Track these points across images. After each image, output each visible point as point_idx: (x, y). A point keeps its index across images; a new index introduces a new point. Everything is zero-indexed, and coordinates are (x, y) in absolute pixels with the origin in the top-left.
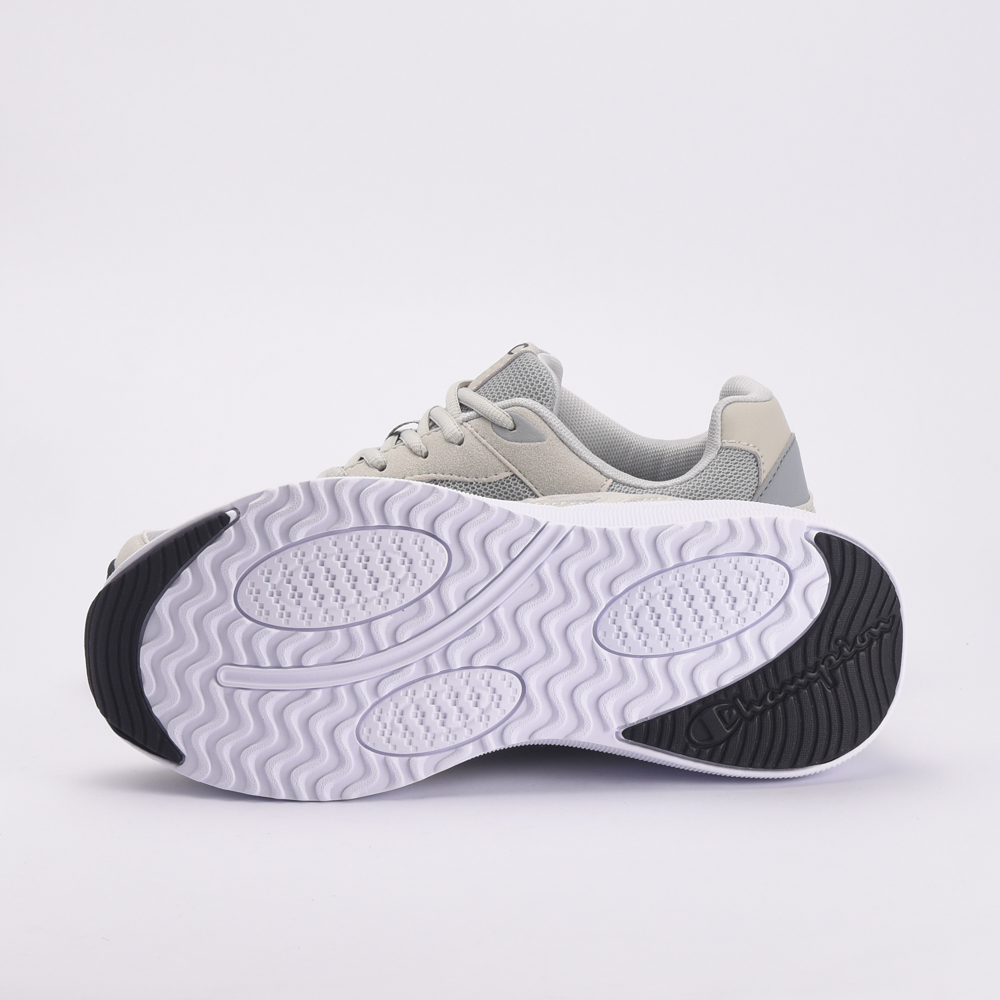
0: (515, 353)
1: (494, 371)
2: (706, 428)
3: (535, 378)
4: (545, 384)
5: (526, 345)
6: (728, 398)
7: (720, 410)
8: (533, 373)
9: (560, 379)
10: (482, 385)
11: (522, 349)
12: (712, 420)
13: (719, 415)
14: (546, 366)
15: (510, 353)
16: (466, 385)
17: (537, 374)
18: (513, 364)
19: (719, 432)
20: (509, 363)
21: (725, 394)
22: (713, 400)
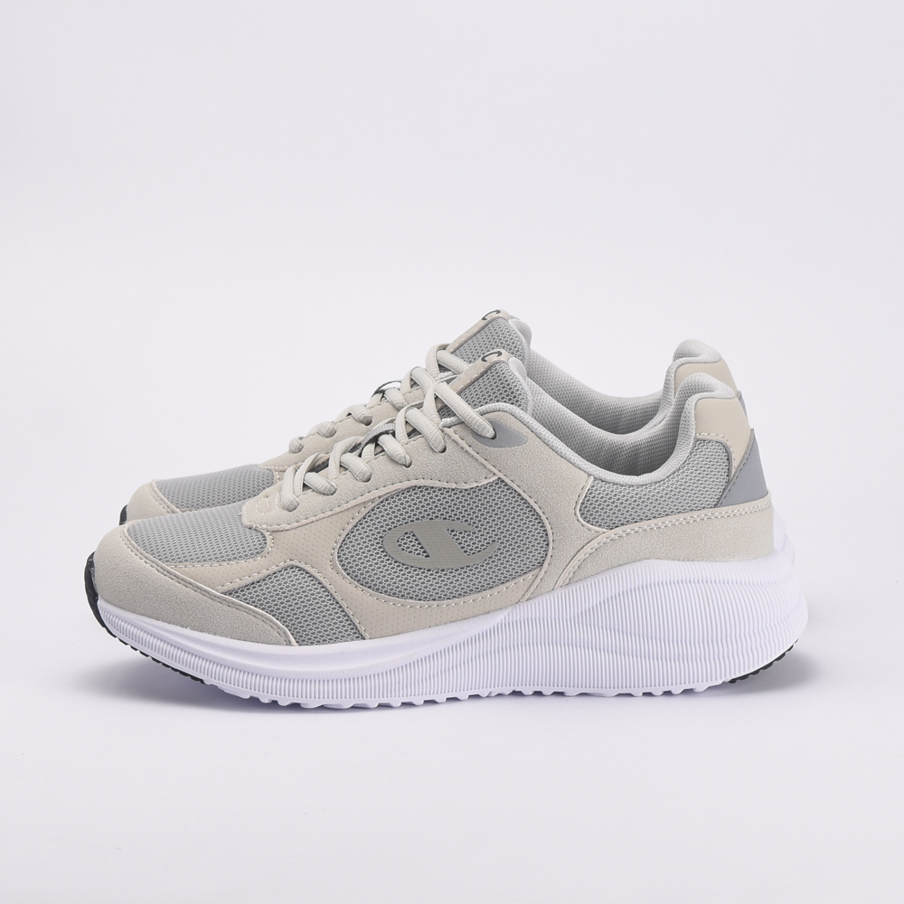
0: (489, 318)
1: (469, 335)
2: (661, 387)
3: (506, 341)
4: (515, 347)
5: (498, 312)
6: (681, 359)
7: (674, 371)
8: (505, 337)
9: (529, 342)
10: (458, 348)
11: (495, 315)
12: (666, 380)
13: (673, 375)
14: (516, 330)
15: (484, 319)
16: (444, 347)
17: (508, 338)
18: (486, 328)
19: (673, 391)
20: (483, 328)
21: (678, 355)
22: (667, 361)
